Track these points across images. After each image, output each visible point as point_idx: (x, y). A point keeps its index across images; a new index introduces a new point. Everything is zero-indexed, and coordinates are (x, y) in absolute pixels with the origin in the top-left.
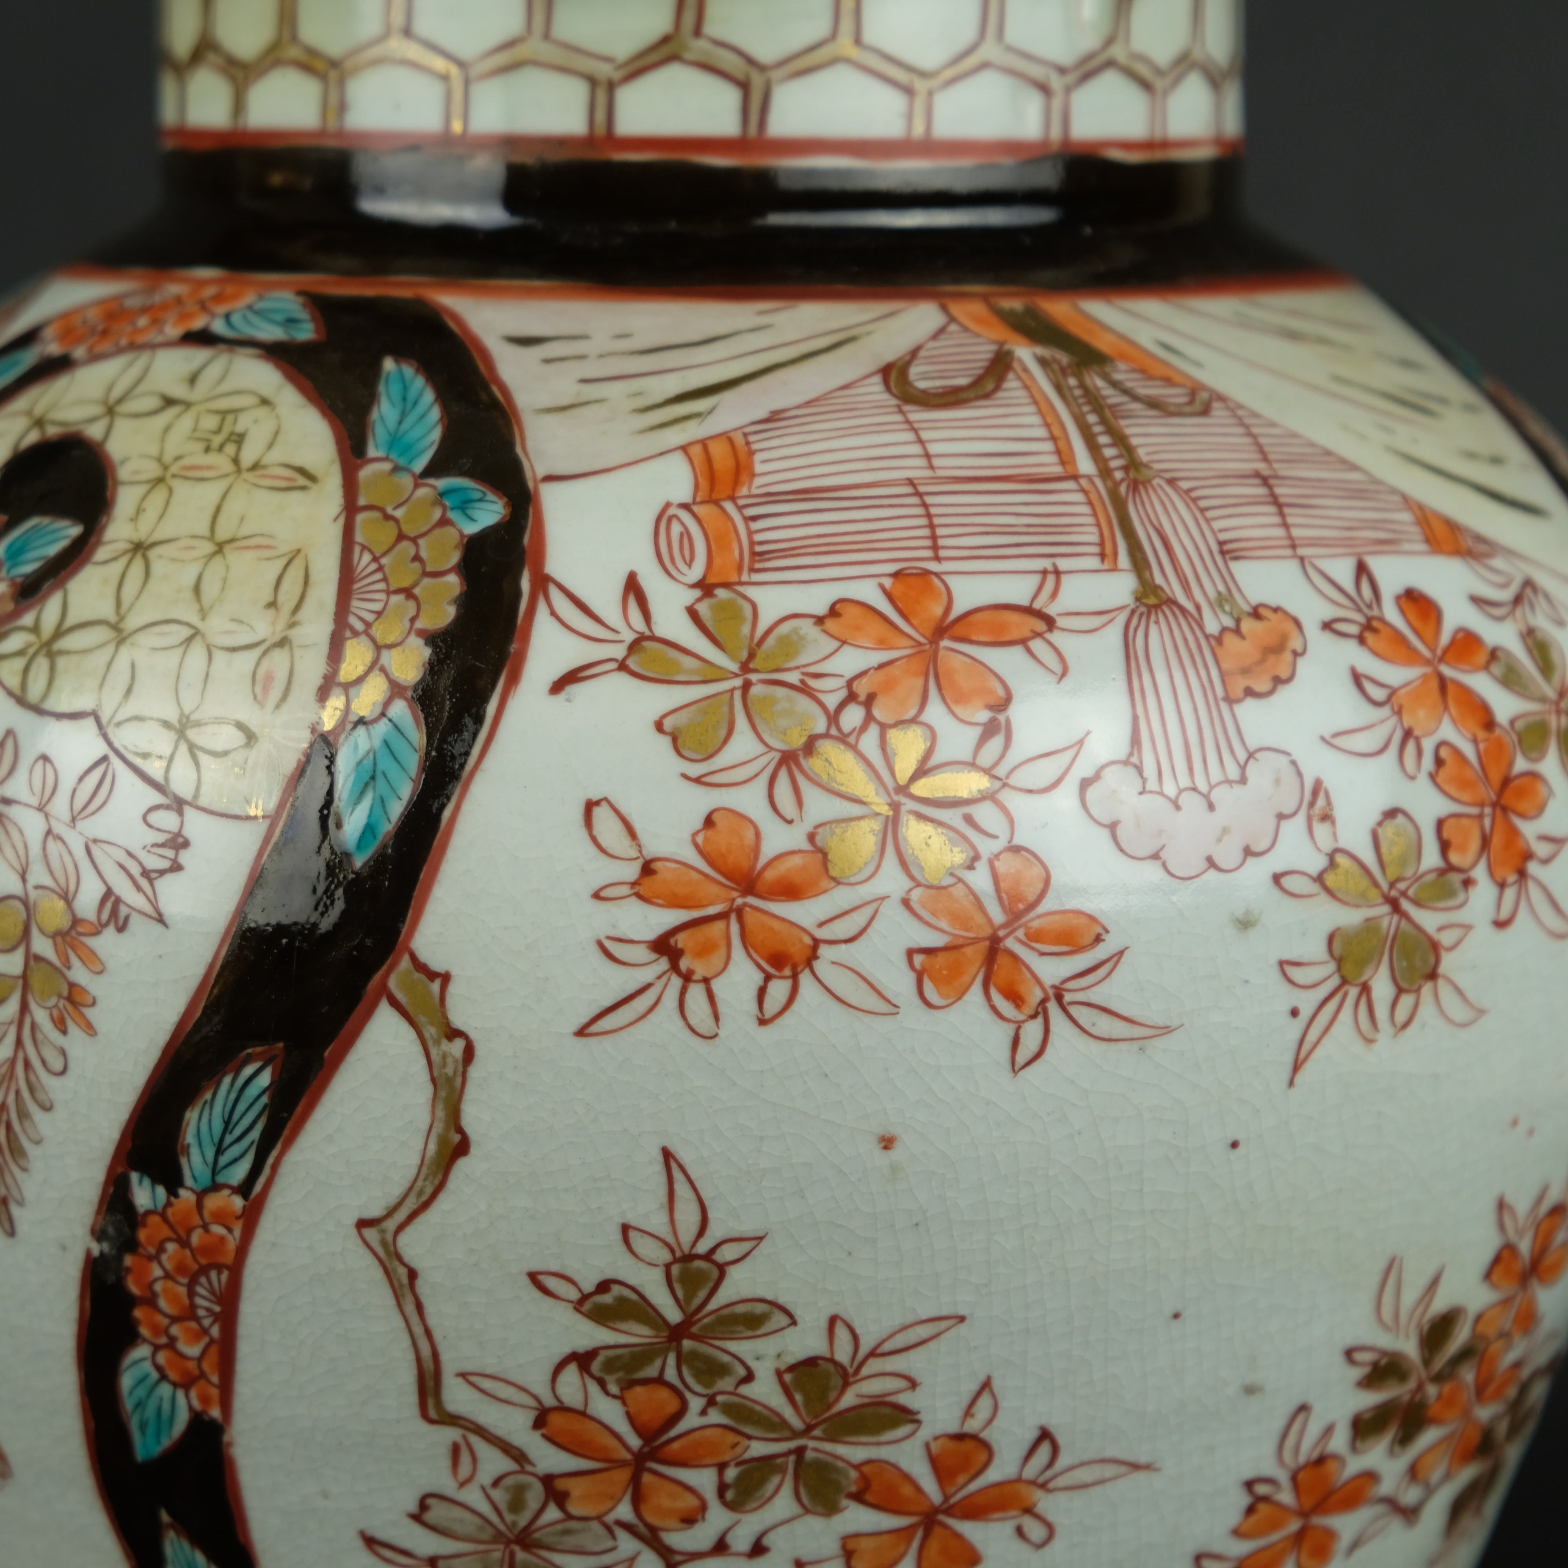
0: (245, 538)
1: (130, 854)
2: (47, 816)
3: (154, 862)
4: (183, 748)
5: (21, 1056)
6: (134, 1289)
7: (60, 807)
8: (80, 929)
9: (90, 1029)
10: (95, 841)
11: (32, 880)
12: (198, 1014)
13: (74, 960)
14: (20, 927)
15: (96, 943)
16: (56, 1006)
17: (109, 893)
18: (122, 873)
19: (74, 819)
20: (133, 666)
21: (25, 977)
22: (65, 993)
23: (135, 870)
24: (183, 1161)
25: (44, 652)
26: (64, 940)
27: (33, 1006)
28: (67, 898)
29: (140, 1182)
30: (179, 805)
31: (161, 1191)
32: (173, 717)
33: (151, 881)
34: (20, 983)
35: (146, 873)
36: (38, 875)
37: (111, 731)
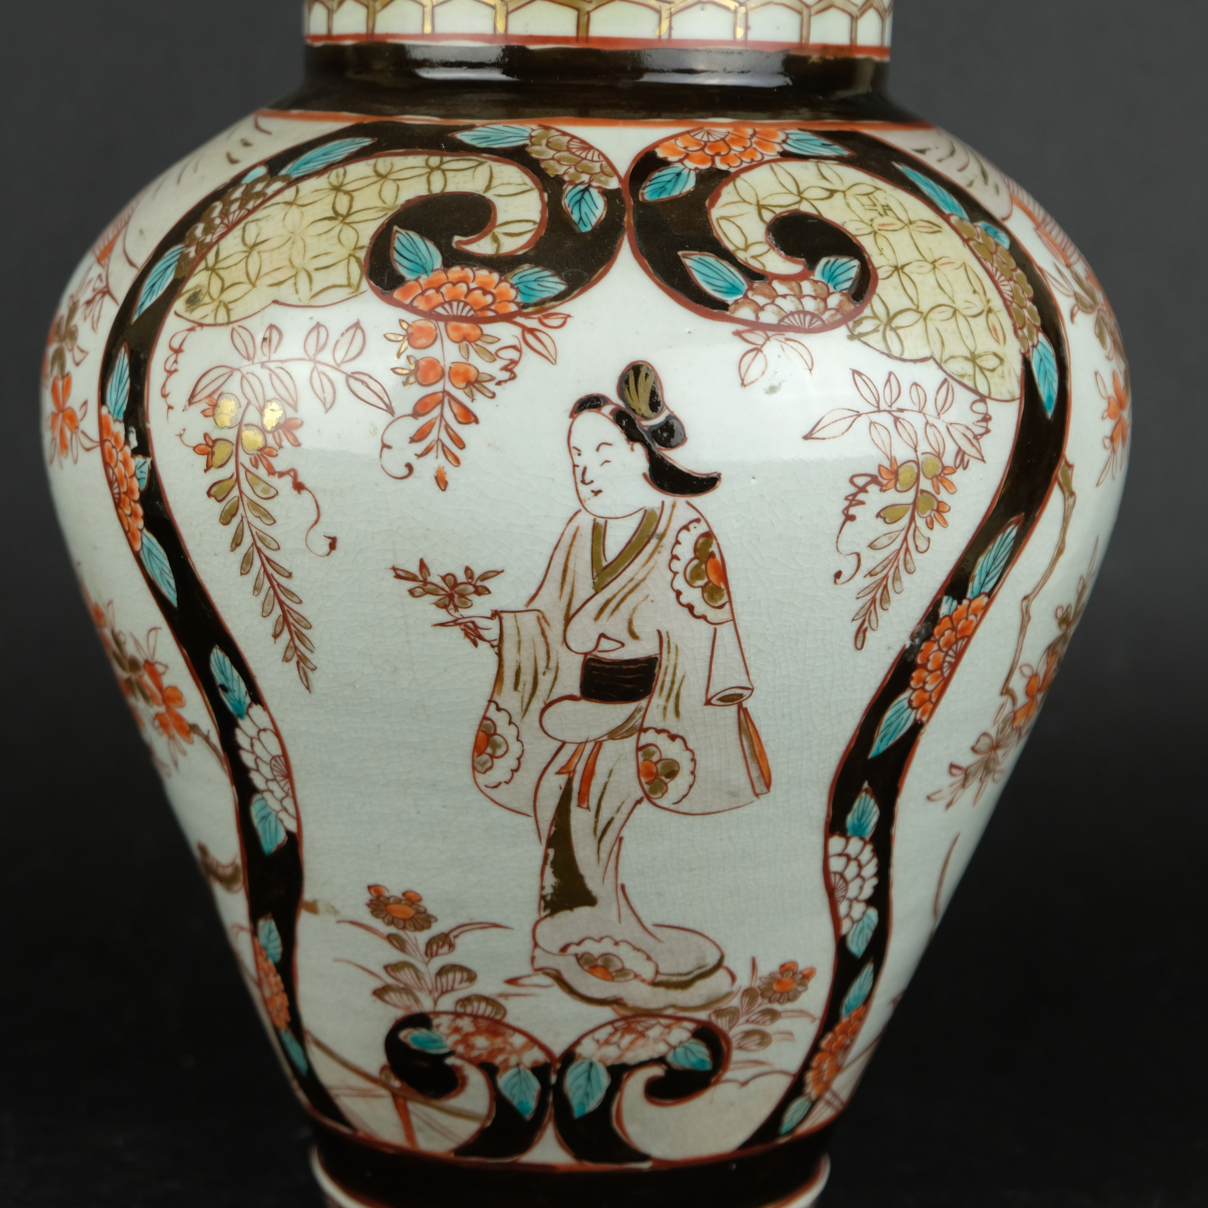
0: (940, 259)
1: (967, 428)
2: (924, 414)
3: (978, 430)
4: (977, 369)
5: (904, 546)
6: (919, 661)
7: (930, 409)
8: (946, 472)
9: (945, 524)
10: (951, 424)
11: (920, 450)
12: (995, 505)
13: (942, 489)
14: (915, 476)
15: (953, 478)
16: (930, 515)
17: (960, 449)
18: (964, 438)
19: (939, 414)
20: (938, 331)
21: (914, 503)
22: (935, 507)
23: (970, 436)
24: (970, 585)
25: (888, 328)
26: (937, 479)
27: (917, 518)
28: (939, 456)
29: (947, 601)
30: (983, 399)
31: (955, 603)
32: (968, 355)
33: (977, 440)
34: (911, 506)
35: (976, 437)
36: (924, 447)
37: (943, 365)
